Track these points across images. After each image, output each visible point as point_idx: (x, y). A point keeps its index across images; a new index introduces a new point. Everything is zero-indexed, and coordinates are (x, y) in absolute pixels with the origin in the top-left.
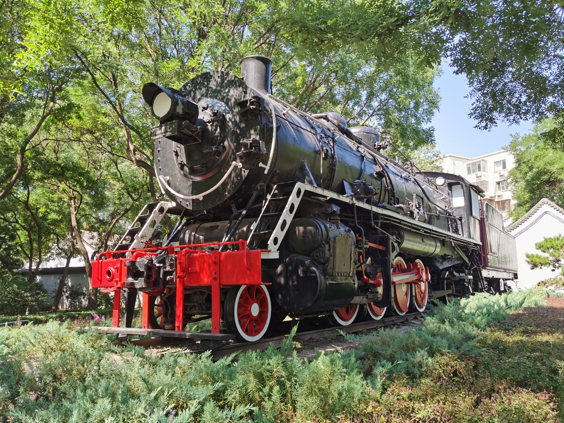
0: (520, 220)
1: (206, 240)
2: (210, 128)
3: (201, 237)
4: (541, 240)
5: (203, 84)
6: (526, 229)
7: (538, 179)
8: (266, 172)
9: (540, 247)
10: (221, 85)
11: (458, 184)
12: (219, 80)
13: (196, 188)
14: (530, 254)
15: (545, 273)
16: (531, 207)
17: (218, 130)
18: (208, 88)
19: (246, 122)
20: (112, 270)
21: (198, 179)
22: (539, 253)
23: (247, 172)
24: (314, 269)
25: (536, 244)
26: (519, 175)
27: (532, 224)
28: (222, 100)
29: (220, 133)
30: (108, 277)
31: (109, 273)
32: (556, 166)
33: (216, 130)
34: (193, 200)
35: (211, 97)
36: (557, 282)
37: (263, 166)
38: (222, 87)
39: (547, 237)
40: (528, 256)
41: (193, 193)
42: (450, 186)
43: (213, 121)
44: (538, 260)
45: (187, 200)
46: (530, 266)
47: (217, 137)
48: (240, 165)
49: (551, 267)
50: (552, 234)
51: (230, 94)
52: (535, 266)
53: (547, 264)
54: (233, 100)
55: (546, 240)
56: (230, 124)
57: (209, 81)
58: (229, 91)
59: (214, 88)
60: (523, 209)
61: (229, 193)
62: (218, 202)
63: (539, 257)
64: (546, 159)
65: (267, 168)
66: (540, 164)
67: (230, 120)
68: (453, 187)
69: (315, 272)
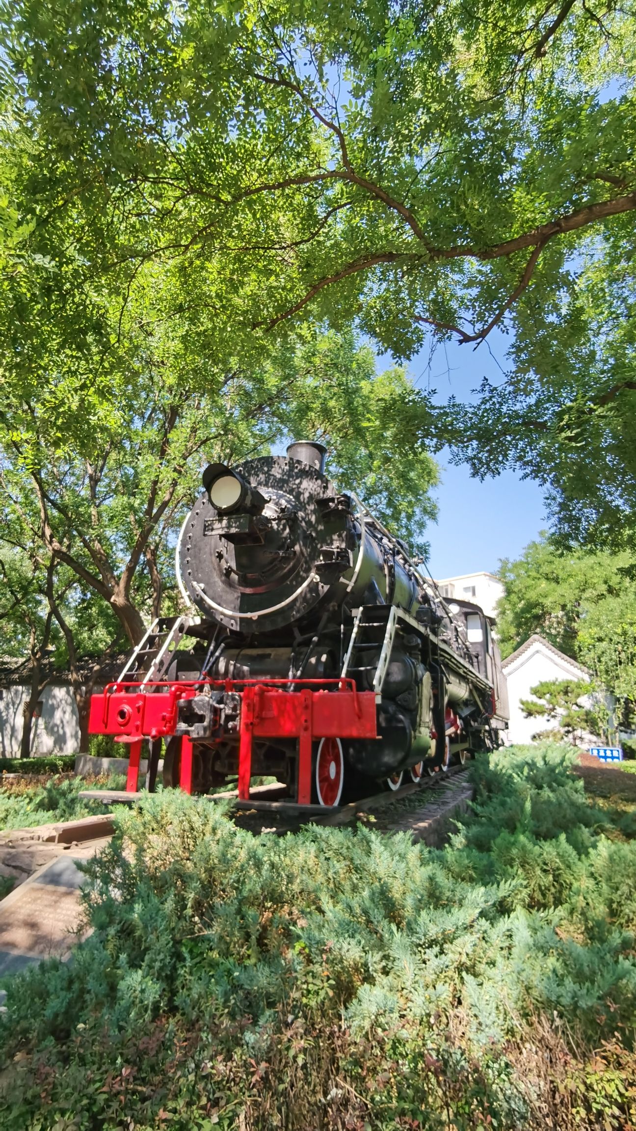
0: (509, 658)
1: (253, 673)
2: (275, 527)
3: (246, 668)
4: (535, 684)
5: (262, 470)
6: (516, 670)
7: (529, 612)
8: (349, 590)
9: (535, 692)
10: (290, 474)
11: (476, 613)
12: (287, 468)
13: (246, 604)
14: (524, 699)
15: (540, 724)
16: (520, 644)
17: (287, 530)
18: (268, 475)
19: (326, 524)
20: (127, 708)
21: (248, 591)
22: (534, 699)
23: (326, 588)
24: (401, 716)
25: (532, 689)
26: (507, 606)
27: (522, 665)
28: (291, 492)
29: (289, 534)
30: (120, 720)
31: (122, 714)
32: (550, 599)
33: (284, 529)
34: (241, 619)
35: (272, 487)
36: (555, 735)
37: (347, 582)
38: (289, 476)
39: (543, 681)
40: (522, 703)
41: (242, 610)
42: (466, 615)
43: (279, 519)
44: (533, 708)
45: (231, 618)
46: (525, 714)
47: (286, 538)
48: (317, 578)
49: (546, 717)
50: (548, 678)
51: (303, 486)
52: (530, 714)
53: (541, 713)
54: (307, 495)
55: (542, 684)
56: (303, 524)
57: (270, 467)
58: (301, 483)
59: (279, 476)
60: (509, 646)
61: (298, 612)
62: (281, 624)
63: (535, 704)
64: (538, 590)
65: (351, 584)
66: (532, 595)
67: (303, 519)
68: (469, 617)
69: (401, 721)
